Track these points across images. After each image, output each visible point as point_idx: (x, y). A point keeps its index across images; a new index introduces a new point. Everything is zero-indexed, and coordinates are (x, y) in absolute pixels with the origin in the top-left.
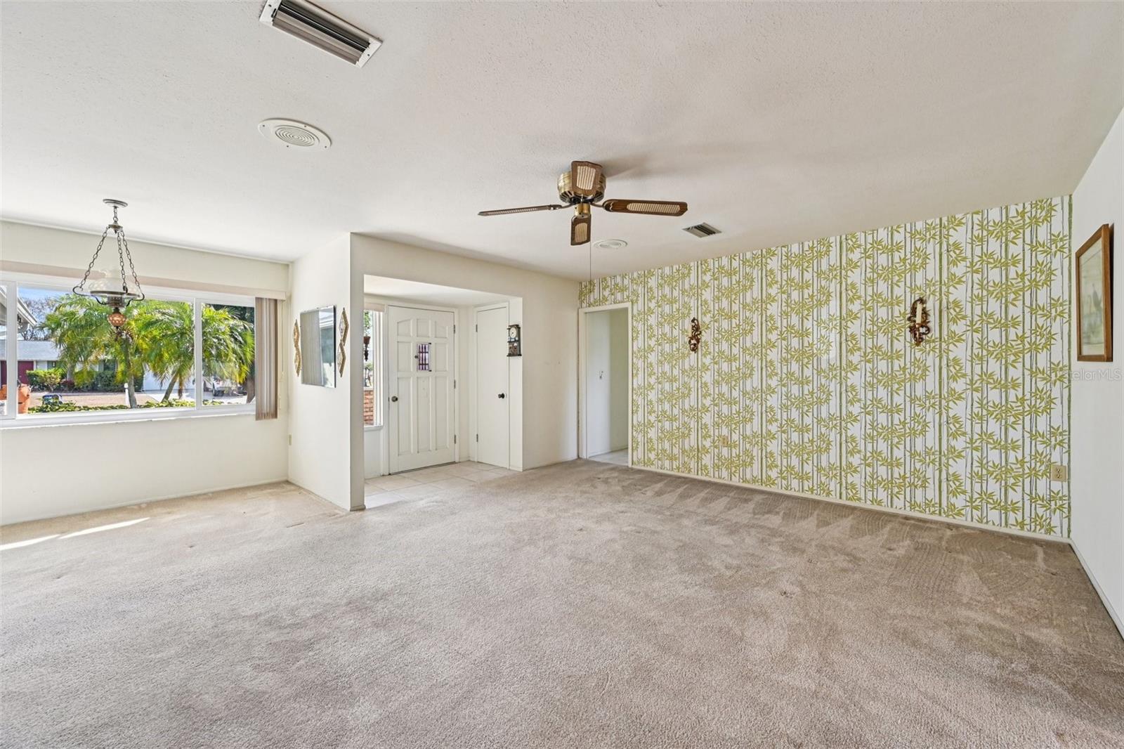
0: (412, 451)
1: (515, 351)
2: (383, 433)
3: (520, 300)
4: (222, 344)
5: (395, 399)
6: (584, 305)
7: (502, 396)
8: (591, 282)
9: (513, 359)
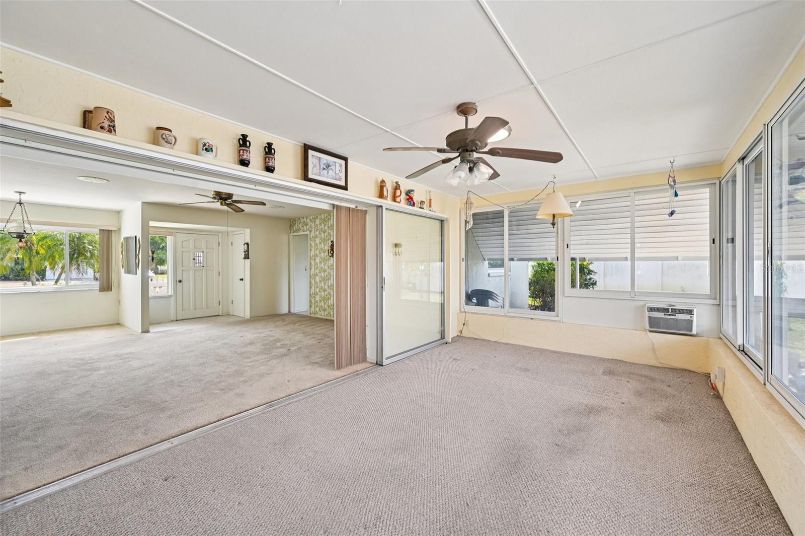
0: (191, 308)
1: (247, 257)
2: (173, 300)
3: (249, 230)
4: (95, 250)
5: (180, 281)
6: (292, 231)
7: (242, 280)
8: (294, 220)
9: (246, 260)
